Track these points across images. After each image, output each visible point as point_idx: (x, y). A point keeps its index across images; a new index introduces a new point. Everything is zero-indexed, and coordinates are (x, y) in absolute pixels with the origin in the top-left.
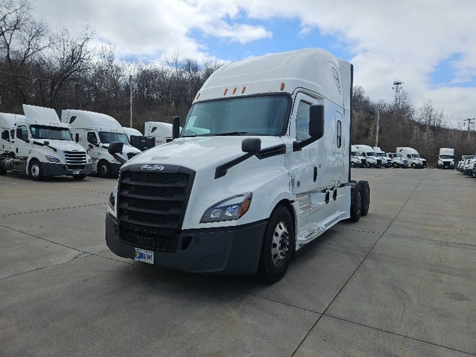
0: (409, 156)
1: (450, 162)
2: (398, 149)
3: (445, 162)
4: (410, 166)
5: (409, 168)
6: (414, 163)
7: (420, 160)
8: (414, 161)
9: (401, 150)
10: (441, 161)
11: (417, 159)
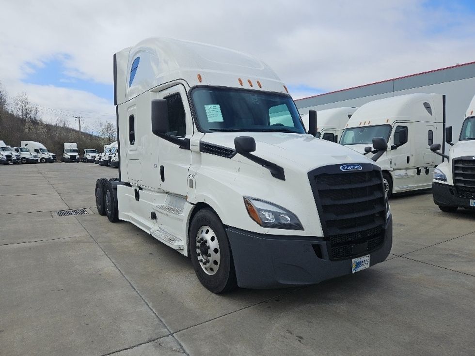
0: (36, 151)
1: (76, 156)
2: (23, 143)
3: (71, 156)
4: (39, 161)
5: (39, 163)
6: (43, 158)
7: (48, 155)
8: (44, 156)
9: (26, 145)
10: (67, 155)
11: (46, 153)
